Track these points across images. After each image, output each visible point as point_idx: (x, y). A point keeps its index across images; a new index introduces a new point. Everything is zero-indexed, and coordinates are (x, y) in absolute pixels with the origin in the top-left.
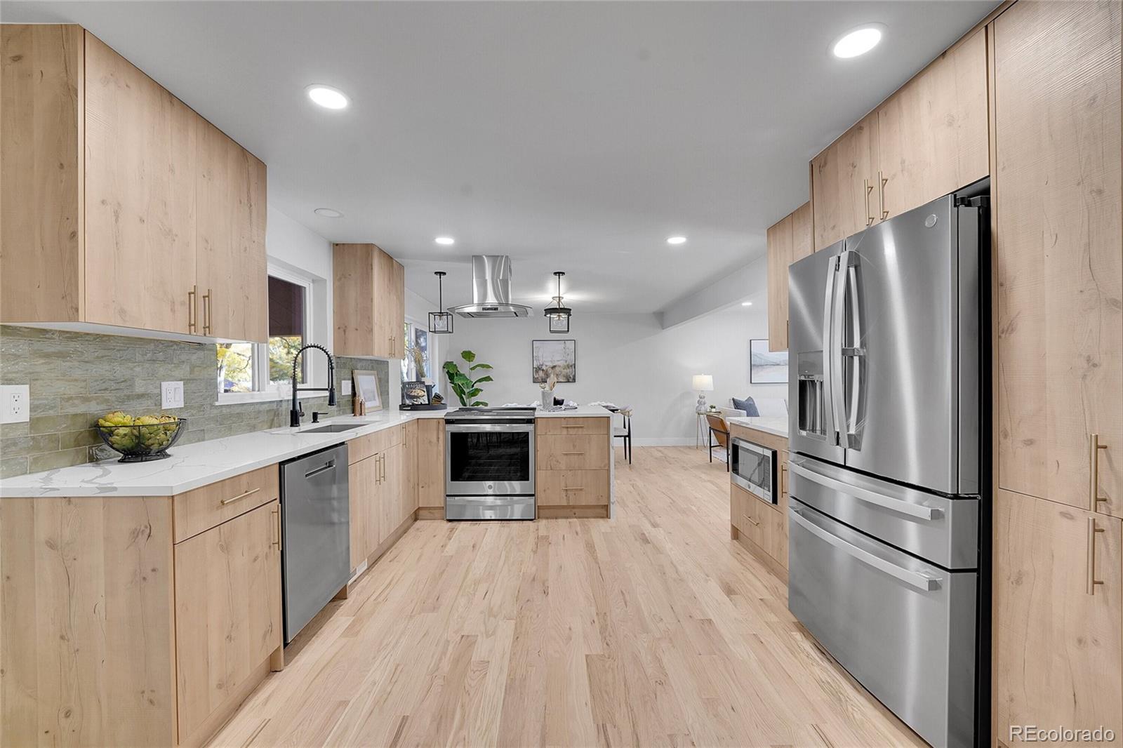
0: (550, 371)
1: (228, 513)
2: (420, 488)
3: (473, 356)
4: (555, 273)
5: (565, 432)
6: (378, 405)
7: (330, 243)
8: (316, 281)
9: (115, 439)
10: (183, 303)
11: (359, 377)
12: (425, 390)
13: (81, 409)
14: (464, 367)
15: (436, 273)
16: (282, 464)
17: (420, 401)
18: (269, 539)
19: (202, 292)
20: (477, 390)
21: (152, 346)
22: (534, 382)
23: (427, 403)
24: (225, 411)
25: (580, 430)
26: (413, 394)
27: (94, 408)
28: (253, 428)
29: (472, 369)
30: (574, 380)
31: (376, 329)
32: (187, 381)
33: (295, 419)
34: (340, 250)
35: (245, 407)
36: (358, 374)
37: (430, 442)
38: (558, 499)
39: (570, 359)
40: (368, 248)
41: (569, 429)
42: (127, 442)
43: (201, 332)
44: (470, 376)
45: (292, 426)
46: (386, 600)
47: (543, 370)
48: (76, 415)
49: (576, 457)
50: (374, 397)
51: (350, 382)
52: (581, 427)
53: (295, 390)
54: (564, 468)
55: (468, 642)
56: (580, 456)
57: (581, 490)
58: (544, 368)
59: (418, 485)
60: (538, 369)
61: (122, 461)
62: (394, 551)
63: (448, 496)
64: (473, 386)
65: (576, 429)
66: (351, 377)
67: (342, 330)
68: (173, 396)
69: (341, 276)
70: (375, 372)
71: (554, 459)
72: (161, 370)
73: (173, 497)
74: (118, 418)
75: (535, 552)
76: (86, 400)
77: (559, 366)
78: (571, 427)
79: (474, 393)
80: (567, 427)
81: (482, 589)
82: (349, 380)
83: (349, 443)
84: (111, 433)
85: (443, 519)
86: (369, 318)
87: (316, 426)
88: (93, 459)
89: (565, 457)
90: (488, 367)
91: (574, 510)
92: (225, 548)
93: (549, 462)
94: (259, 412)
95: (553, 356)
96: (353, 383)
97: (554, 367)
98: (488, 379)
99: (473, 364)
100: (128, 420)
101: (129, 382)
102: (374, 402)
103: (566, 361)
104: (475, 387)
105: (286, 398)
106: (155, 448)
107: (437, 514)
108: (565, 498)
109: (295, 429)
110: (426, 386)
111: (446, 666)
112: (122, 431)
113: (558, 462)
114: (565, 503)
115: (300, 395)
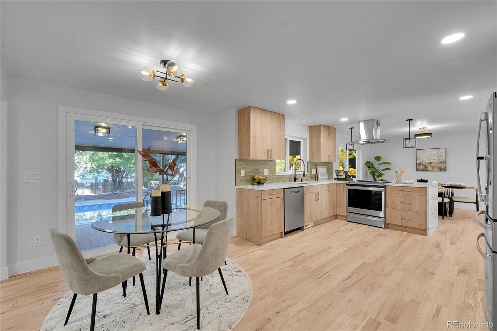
0: (428, 165)
1: (272, 197)
2: (337, 208)
3: (381, 158)
4: (407, 120)
5: (401, 193)
6: (327, 178)
7: (308, 126)
8: (304, 139)
9: (256, 180)
10: (266, 153)
11: (318, 168)
12: (344, 173)
13: (251, 174)
14: (376, 164)
15: (349, 128)
16: (284, 189)
17: (342, 177)
18: (281, 205)
19: (270, 150)
20: (381, 174)
21: (262, 162)
22: (417, 171)
23: (345, 178)
24: (277, 176)
25: (409, 192)
26: (339, 174)
27: (253, 174)
28: (284, 182)
29: (380, 164)
30: (445, 170)
31: (322, 152)
32: (269, 169)
33: (295, 180)
34: (311, 128)
35: (282, 176)
36: (318, 167)
37: (341, 192)
38: (398, 222)
39: (443, 158)
40: (319, 126)
41: (403, 192)
42: (257, 181)
43: (270, 158)
44: (378, 168)
45: (294, 182)
46: (314, 234)
47: (423, 165)
48: (250, 176)
49: (407, 204)
50: (325, 175)
51: (315, 170)
52: (410, 191)
53: (295, 172)
54: (400, 209)
55: (330, 248)
56: (409, 204)
57: (410, 220)
58: (424, 163)
59: (336, 206)
60: (419, 164)
61: (257, 185)
62: (323, 224)
63: (347, 212)
64: (380, 172)
65: (407, 192)
66: (315, 168)
67: (311, 153)
68: (266, 172)
69: (311, 136)
70: (326, 167)
71: (395, 204)
72: (264, 167)
73: (262, 191)
74: (256, 176)
75: (374, 237)
76: (252, 173)
77: (434, 162)
78: (404, 191)
79: (380, 175)
80: (402, 191)
81: (344, 240)
82: (315, 169)
83: (304, 187)
84: (255, 179)
85: (346, 221)
86: (320, 149)
87: (302, 182)
88: (253, 185)
89: (401, 204)
90: (389, 163)
91: (406, 229)
92: (271, 204)
93: (392, 206)
94: (286, 177)
95: (430, 157)
96: (316, 170)
97: (430, 163)
98: (388, 169)
99: (380, 162)
100: (258, 177)
101: (258, 169)
102: (325, 177)
103: (439, 160)
104: (381, 173)
105: (293, 174)
106: (262, 183)
107: (344, 218)
108: (401, 222)
109: (295, 183)
110: (345, 172)
111: (320, 249)
112: (257, 179)
113: (397, 205)
114: (401, 224)
115: (297, 173)
